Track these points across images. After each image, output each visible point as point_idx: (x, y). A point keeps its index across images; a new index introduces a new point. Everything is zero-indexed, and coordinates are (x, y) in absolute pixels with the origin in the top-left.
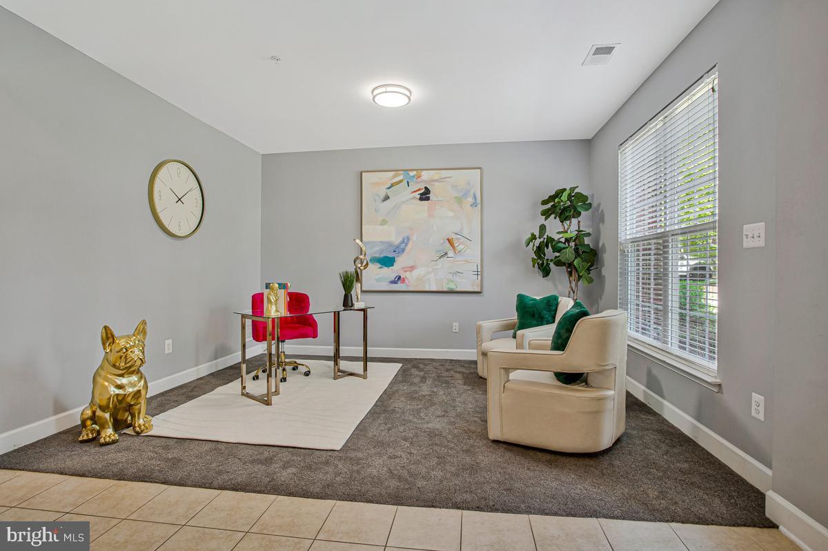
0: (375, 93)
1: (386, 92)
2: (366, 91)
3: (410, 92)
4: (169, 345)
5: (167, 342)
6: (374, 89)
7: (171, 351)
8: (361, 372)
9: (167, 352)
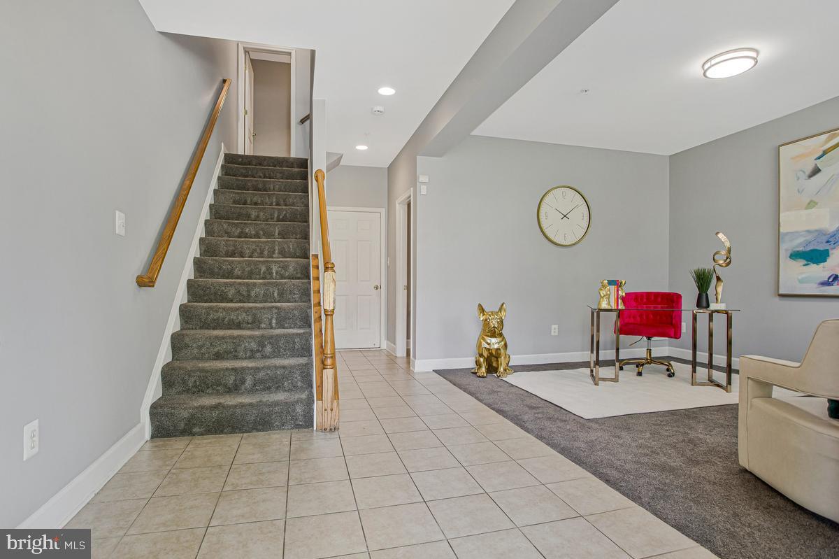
0: (706, 67)
1: (713, 66)
2: (694, 69)
3: (757, 51)
4: (555, 329)
5: (553, 326)
6: (703, 65)
7: (557, 334)
8: (724, 383)
9: (552, 334)
